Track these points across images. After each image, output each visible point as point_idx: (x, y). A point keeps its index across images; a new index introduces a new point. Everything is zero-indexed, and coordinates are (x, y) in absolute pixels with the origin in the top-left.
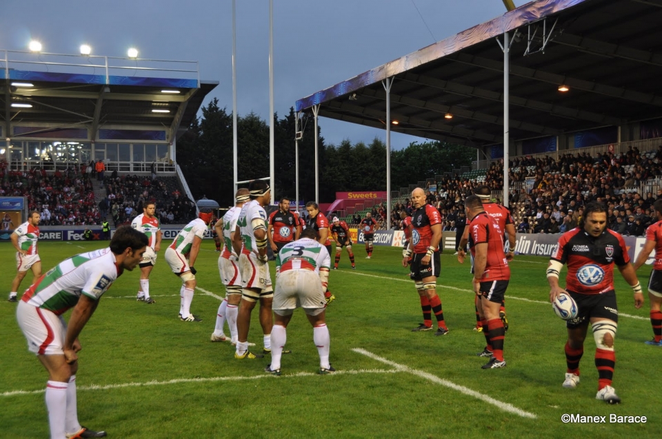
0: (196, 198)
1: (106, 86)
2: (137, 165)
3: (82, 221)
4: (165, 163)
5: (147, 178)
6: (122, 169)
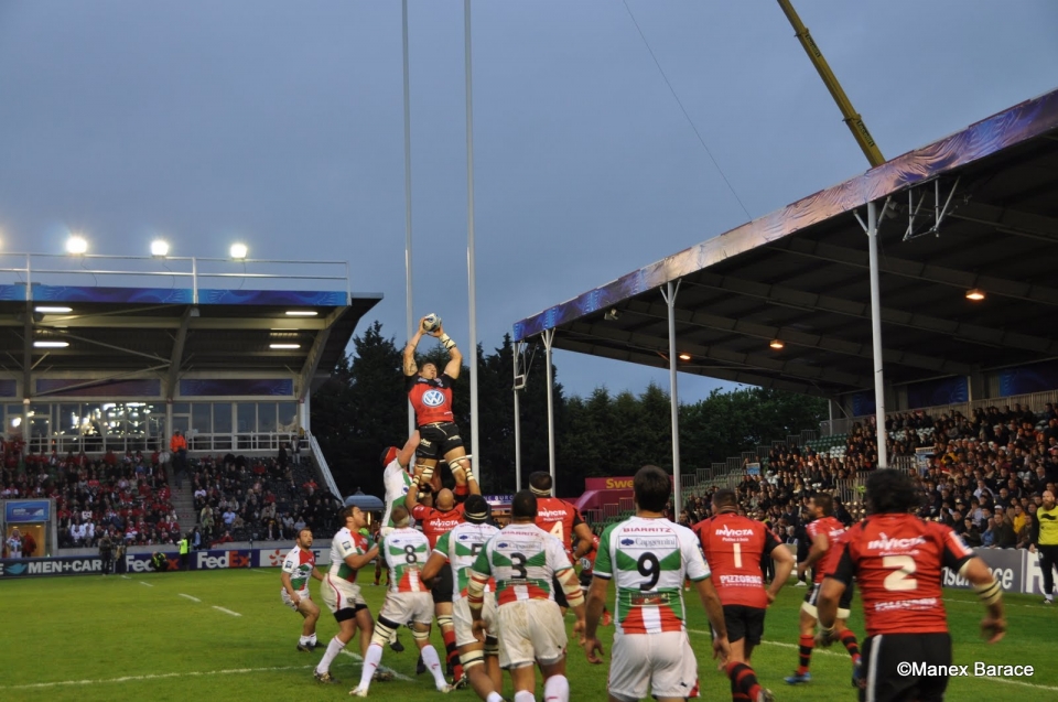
0: (345, 494)
1: (192, 306)
2: (244, 438)
3: (149, 537)
4: (290, 434)
5: (260, 459)
6: (218, 446)
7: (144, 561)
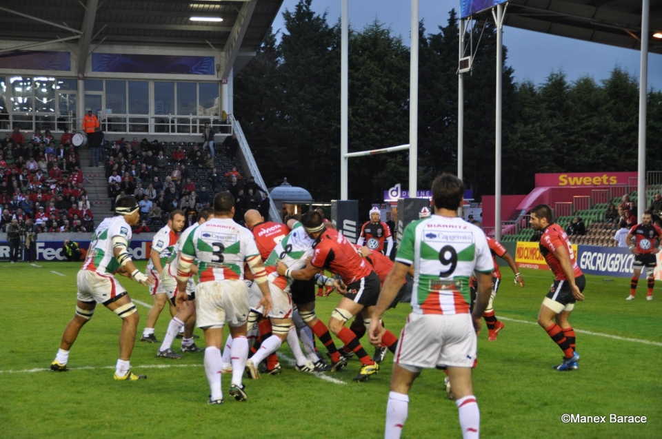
0: (270, 184)
2: (162, 120)
3: (61, 224)
4: (212, 118)
5: (180, 144)
6: (134, 128)
7: (56, 249)
